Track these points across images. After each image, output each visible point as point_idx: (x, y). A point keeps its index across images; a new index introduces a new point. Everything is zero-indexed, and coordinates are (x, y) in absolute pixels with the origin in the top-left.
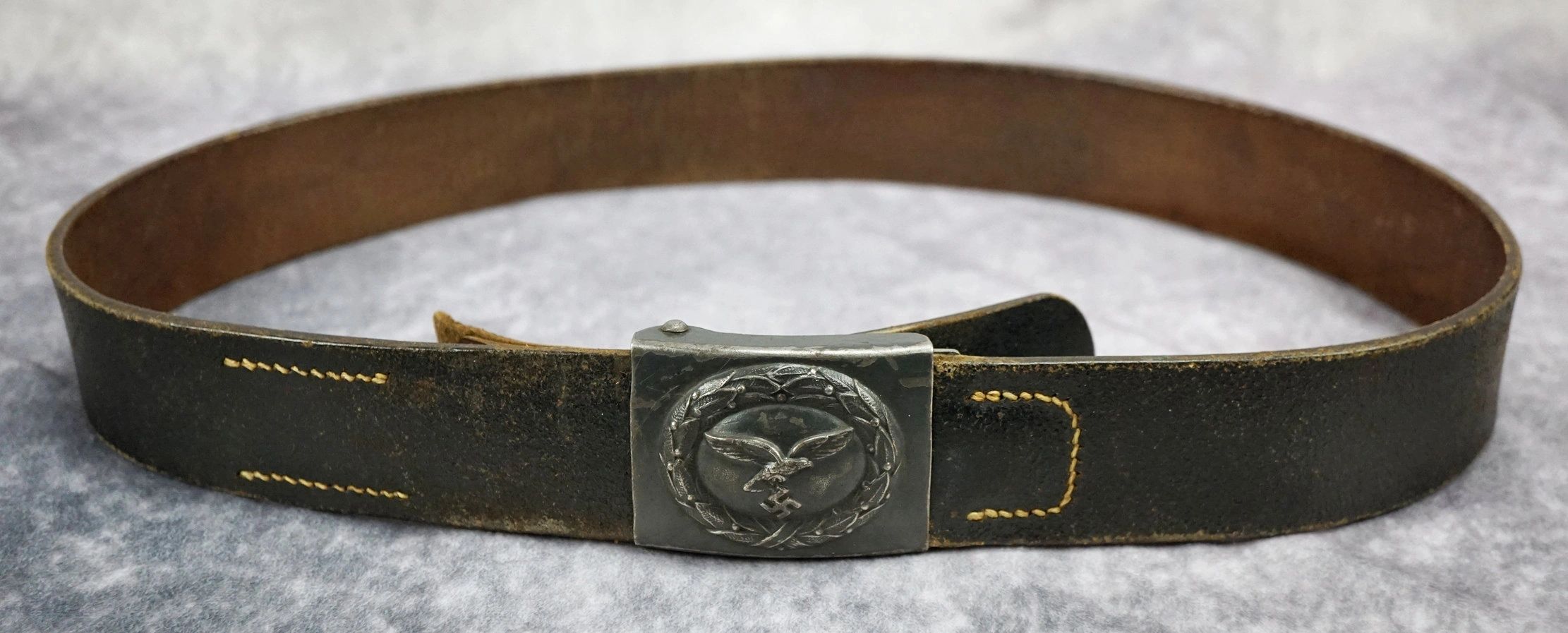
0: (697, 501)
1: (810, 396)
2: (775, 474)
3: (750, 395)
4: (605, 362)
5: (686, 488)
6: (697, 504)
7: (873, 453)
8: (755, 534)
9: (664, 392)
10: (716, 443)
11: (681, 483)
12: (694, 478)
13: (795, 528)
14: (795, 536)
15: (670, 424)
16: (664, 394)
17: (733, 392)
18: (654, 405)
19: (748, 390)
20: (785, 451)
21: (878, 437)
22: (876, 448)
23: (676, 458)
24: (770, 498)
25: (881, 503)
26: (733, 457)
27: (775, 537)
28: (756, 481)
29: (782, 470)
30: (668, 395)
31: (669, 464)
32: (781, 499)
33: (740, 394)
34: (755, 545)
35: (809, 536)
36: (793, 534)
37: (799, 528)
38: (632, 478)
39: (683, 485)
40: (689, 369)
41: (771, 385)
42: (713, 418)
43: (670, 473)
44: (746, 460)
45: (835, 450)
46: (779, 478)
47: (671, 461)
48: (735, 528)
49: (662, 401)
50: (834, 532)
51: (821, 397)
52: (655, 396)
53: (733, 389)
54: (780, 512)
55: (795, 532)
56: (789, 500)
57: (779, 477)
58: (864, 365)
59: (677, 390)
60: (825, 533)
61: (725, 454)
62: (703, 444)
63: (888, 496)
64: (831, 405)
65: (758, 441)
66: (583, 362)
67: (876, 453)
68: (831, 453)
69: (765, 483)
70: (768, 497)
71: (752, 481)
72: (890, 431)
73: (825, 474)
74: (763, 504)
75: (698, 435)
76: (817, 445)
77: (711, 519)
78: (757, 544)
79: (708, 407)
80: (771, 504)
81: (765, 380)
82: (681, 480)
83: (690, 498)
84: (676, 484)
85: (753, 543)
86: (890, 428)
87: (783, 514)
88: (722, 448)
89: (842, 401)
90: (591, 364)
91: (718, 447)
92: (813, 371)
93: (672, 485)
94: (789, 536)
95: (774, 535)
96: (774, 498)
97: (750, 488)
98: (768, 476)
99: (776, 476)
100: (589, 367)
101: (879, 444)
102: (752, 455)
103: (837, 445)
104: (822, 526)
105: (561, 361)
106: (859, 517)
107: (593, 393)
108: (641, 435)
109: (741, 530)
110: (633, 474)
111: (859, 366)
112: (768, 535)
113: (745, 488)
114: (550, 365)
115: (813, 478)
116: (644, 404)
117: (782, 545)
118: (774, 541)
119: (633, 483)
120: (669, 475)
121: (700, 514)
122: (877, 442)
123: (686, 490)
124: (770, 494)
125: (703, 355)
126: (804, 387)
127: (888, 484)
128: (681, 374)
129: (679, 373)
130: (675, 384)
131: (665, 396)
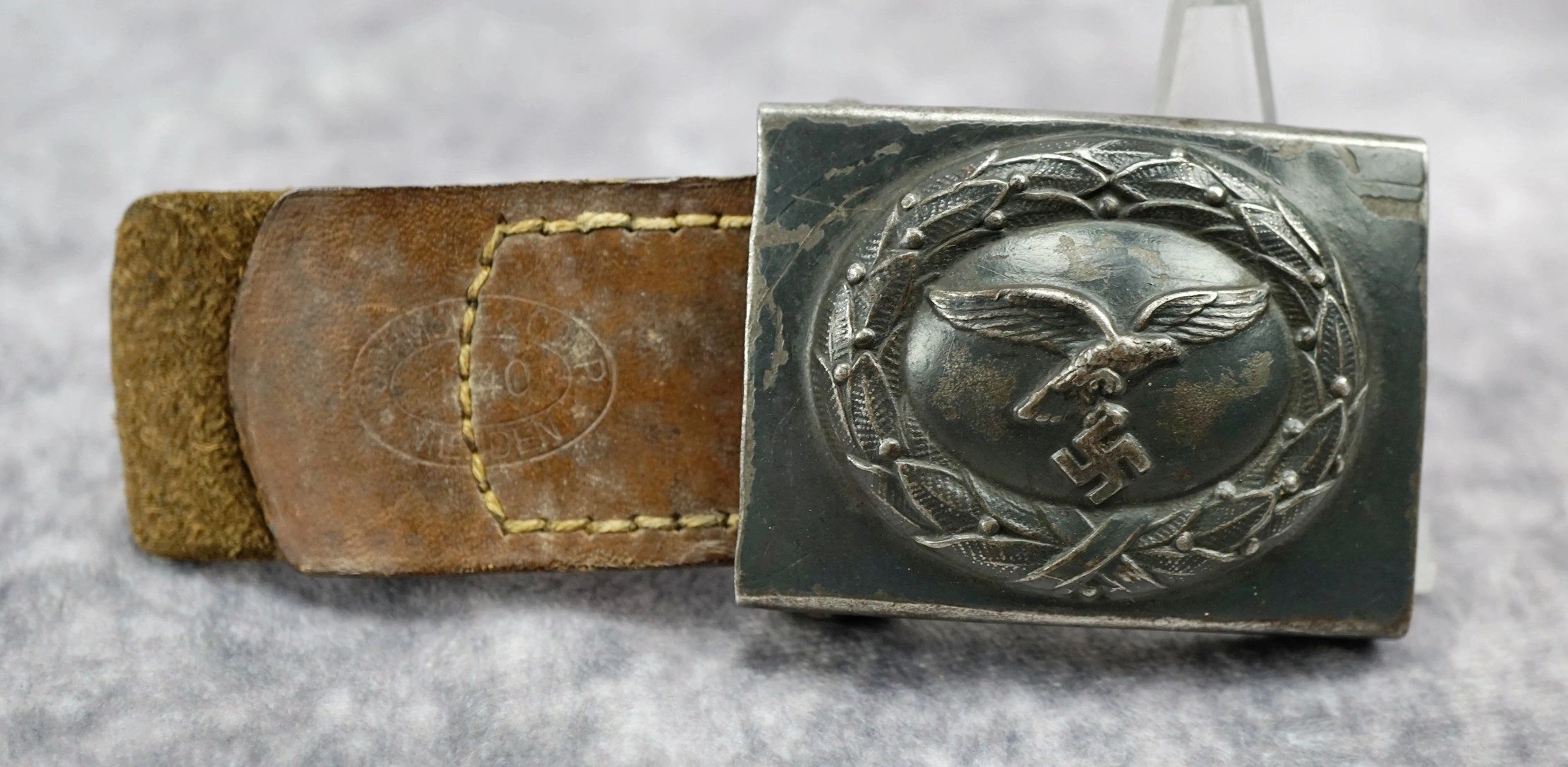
0: (902, 455)
5: (878, 421)
6: (901, 463)
9: (832, 204)
10: (956, 304)
11: (866, 410)
12: (899, 399)
15: (845, 277)
16: (831, 210)
17: (1000, 187)
18: (807, 236)
19: (1032, 183)
21: (1324, 311)
22: (1320, 335)
23: (857, 348)
26: (998, 334)
29: (1117, 357)
30: (841, 212)
31: (842, 369)
33: (1014, 190)
39: (870, 413)
40: (894, 149)
41: (1086, 173)
43: (840, 386)
44: (1028, 338)
47: (845, 360)
48: (988, 526)
51: (1198, 206)
52: (811, 215)
55: (1129, 538)
57: (1108, 375)
58: (1286, 154)
61: (978, 327)
67: (1319, 350)
68: (1223, 329)
75: (913, 292)
77: (933, 504)
79: (940, 222)
82: (867, 402)
83: (884, 449)
84: (853, 412)
88: (971, 314)
89: (1246, 217)
91: (963, 313)
92: (1178, 153)
93: (843, 418)
97: (1033, 409)
98: (1082, 370)
99: (1102, 372)
101: (1325, 328)
106: (1276, 507)
109: (1001, 531)
111: (1276, 155)
116: (784, 237)
121: (905, 491)
122: (1321, 323)
123: (876, 427)
125: (925, 121)
126: (1160, 180)
127: (1343, 430)
128: (872, 163)
129: (867, 160)
130: (858, 184)
131: (835, 213)
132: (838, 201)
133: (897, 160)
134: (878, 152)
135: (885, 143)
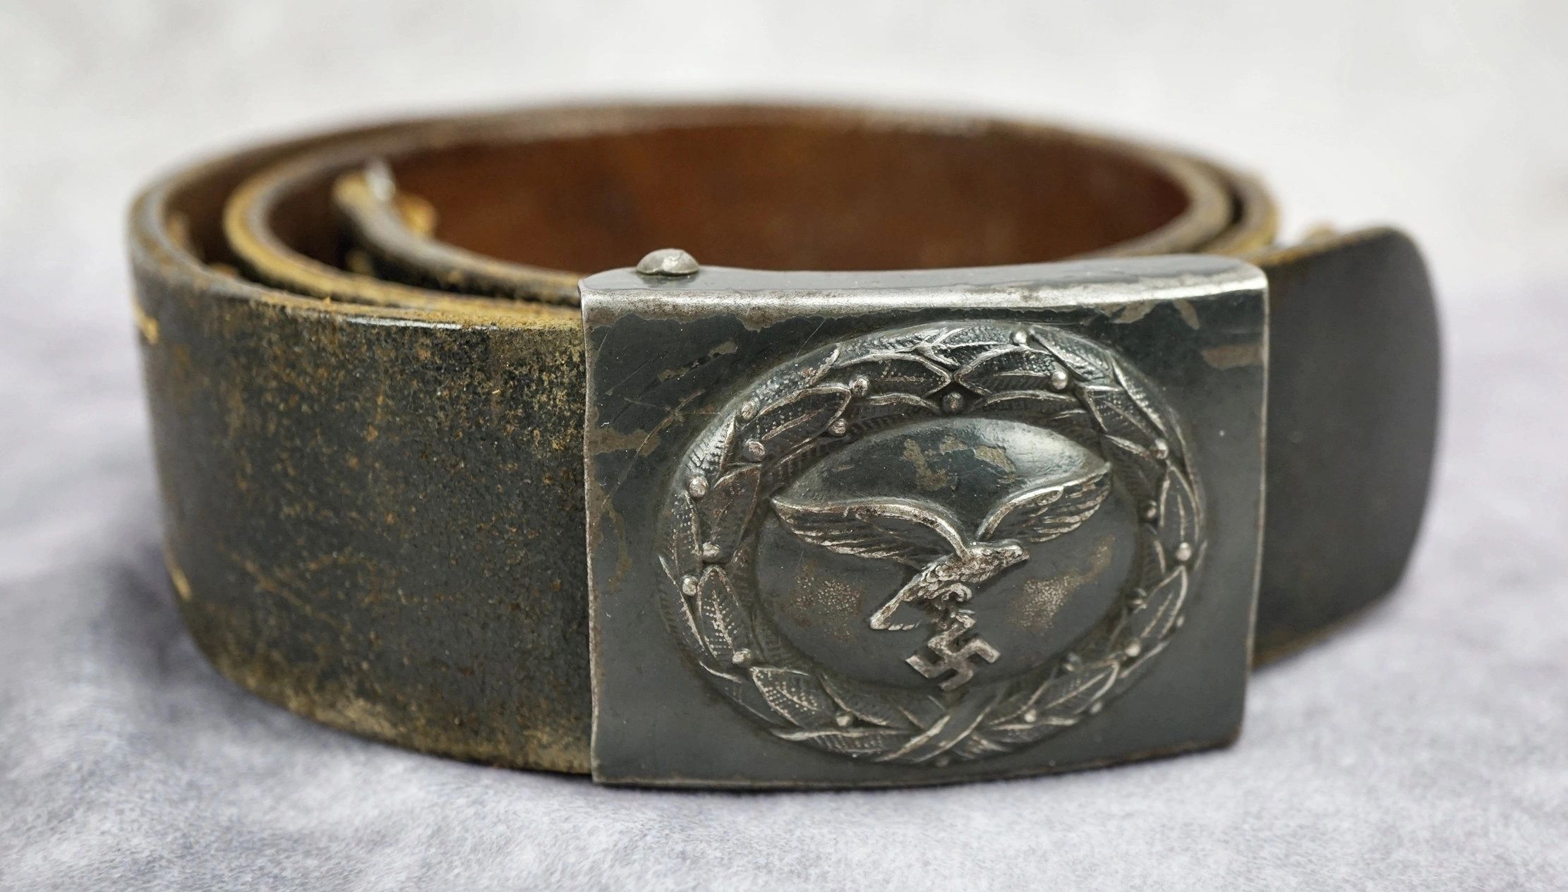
0: (757, 663)
1: (1018, 394)
2: (952, 582)
3: (881, 399)
4: (467, 343)
5: (730, 634)
6: (755, 671)
7: (1155, 521)
8: (888, 732)
9: (668, 409)
10: (804, 520)
11: (719, 624)
12: (750, 609)
13: (980, 708)
14: (979, 729)
15: (687, 486)
16: (667, 414)
17: (842, 395)
18: (644, 442)
19: (875, 388)
20: (968, 528)
21: (1166, 484)
22: (1162, 508)
23: (706, 563)
24: (932, 643)
25: (1165, 638)
26: (847, 550)
27: (936, 736)
28: (902, 603)
29: (967, 572)
30: (678, 415)
31: (687, 581)
32: (957, 644)
33: (858, 399)
34: (886, 758)
35: (1010, 727)
36: (974, 725)
37: (988, 710)
38: (591, 624)
39: (722, 628)
40: (728, 348)
41: (930, 373)
42: (794, 462)
43: (691, 600)
44: (878, 555)
45: (1077, 518)
46: (960, 592)
47: (691, 573)
48: (843, 721)
49: (661, 432)
50: (1065, 710)
51: (1043, 395)
52: (646, 420)
53: (840, 387)
54: (951, 673)
55: (979, 719)
56: (976, 644)
57: (960, 589)
58: (1128, 319)
59: (701, 402)
60: (1042, 714)
61: (827, 543)
62: (770, 525)
63: (1180, 622)
64: (1066, 414)
65: (903, 508)
66: (421, 340)
67: (1162, 523)
68: (1069, 525)
69: (923, 604)
70: (929, 638)
71: (893, 604)
72: (1189, 470)
73: (1054, 576)
74: (913, 660)
75: (758, 505)
76: (1039, 508)
77: (789, 705)
78: (892, 756)
79: (783, 435)
80: (933, 657)
81: (914, 362)
82: (718, 616)
83: (738, 658)
84: (705, 625)
85: (884, 753)
86: (1188, 463)
87: (955, 679)
88: (819, 530)
89: (1090, 401)
90: (438, 348)
91: (811, 529)
92: (1021, 337)
93: (694, 629)
94: (964, 730)
95: (934, 731)
96: (940, 642)
97: (886, 620)
98: (933, 588)
99: (953, 588)
100: (433, 354)
101: (1167, 500)
102: (894, 541)
103: (1081, 507)
104: (1038, 702)
105: (373, 338)
106: (1119, 673)
107: (441, 414)
108: (612, 515)
109: (856, 723)
110: (591, 612)
111: (1118, 321)
112: (918, 731)
113: (876, 621)
114: (350, 346)
115: (1030, 588)
116: (620, 443)
117: (947, 753)
118: (931, 744)
119: (591, 634)
120: (685, 608)
121: (761, 694)
122: (1163, 497)
123: (729, 640)
124: (934, 631)
125: (762, 314)
126: (1004, 374)
127: (1183, 592)
128: (707, 364)
129: (702, 361)
130: (695, 387)
131: (671, 418)
132: (674, 404)
133: (734, 360)
134: (712, 352)
135: (718, 342)
